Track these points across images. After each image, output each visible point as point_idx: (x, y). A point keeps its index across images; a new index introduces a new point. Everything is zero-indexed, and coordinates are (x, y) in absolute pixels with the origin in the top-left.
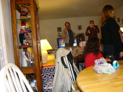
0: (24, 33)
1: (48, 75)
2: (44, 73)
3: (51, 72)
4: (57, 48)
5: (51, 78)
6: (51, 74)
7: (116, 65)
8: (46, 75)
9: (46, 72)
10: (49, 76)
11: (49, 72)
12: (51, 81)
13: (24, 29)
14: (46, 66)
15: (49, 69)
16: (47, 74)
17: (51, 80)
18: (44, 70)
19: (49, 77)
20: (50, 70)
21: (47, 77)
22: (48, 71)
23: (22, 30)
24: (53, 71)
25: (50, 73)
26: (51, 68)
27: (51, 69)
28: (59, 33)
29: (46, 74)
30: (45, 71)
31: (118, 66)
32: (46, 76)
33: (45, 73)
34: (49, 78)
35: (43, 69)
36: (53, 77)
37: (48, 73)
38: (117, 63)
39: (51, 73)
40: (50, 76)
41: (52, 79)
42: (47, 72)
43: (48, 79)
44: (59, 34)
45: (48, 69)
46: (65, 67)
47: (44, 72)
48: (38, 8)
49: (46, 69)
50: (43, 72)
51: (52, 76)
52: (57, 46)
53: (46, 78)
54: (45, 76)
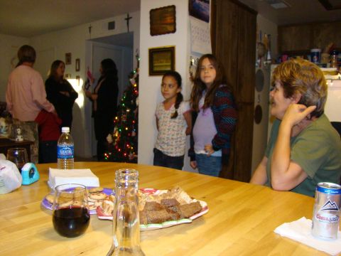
7: (31, 174)
31: (34, 177)
38: (32, 169)
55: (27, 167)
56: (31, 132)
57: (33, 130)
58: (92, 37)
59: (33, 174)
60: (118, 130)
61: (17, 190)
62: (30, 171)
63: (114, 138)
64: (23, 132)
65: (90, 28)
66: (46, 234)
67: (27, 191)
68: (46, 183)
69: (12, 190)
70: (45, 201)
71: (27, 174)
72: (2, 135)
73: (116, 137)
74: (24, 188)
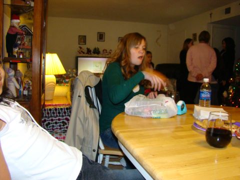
0: (17, 34)
1: (54, 122)
2: (46, 117)
3: (60, 116)
4: (74, 75)
5: (59, 127)
6: (59, 120)
8: (51, 122)
9: (50, 115)
10: (56, 123)
11: (57, 116)
12: (58, 134)
14: (50, 105)
15: (58, 111)
16: (52, 120)
17: (58, 132)
18: (46, 112)
19: (55, 125)
20: (59, 113)
21: (51, 125)
22: (54, 113)
23: (12, 27)
24: (64, 114)
25: (57, 118)
26: (62, 109)
27: (60, 111)
28: (80, 46)
29: (50, 119)
30: (48, 113)
31: (184, 110)
32: (49, 123)
33: (48, 118)
34: (55, 128)
35: (45, 110)
36: (62, 127)
37: (54, 118)
38: (183, 105)
39: (61, 118)
40: (58, 124)
41: (61, 129)
42: (53, 115)
43: (53, 129)
44: (81, 48)
45: (56, 109)
46: (90, 107)
47: (47, 115)
49: (50, 110)
50: (44, 115)
51: (62, 124)
52: (75, 70)
53: (50, 127)
54: (47, 122)
55: (181, 103)
56: (172, 86)
58: (213, 21)
59: (183, 108)
60: (233, 88)
61: (173, 117)
62: (182, 106)
63: (229, 94)
65: (211, 14)
66: (199, 143)
67: (179, 118)
68: (192, 115)
69: (171, 116)
70: (195, 124)
71: (180, 108)
73: (231, 94)
74: (178, 116)
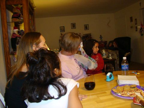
0: (17, 37)
4: (58, 52)
7: (110, 77)
13: (17, 33)
23: (14, 34)
28: (61, 33)
31: (112, 78)
38: (111, 75)
44: (62, 34)
48: (34, 7)
52: (58, 49)
57: (116, 54)
58: (142, 8)
64: (112, 55)
65: (140, 3)
68: (116, 81)
72: (104, 57)
